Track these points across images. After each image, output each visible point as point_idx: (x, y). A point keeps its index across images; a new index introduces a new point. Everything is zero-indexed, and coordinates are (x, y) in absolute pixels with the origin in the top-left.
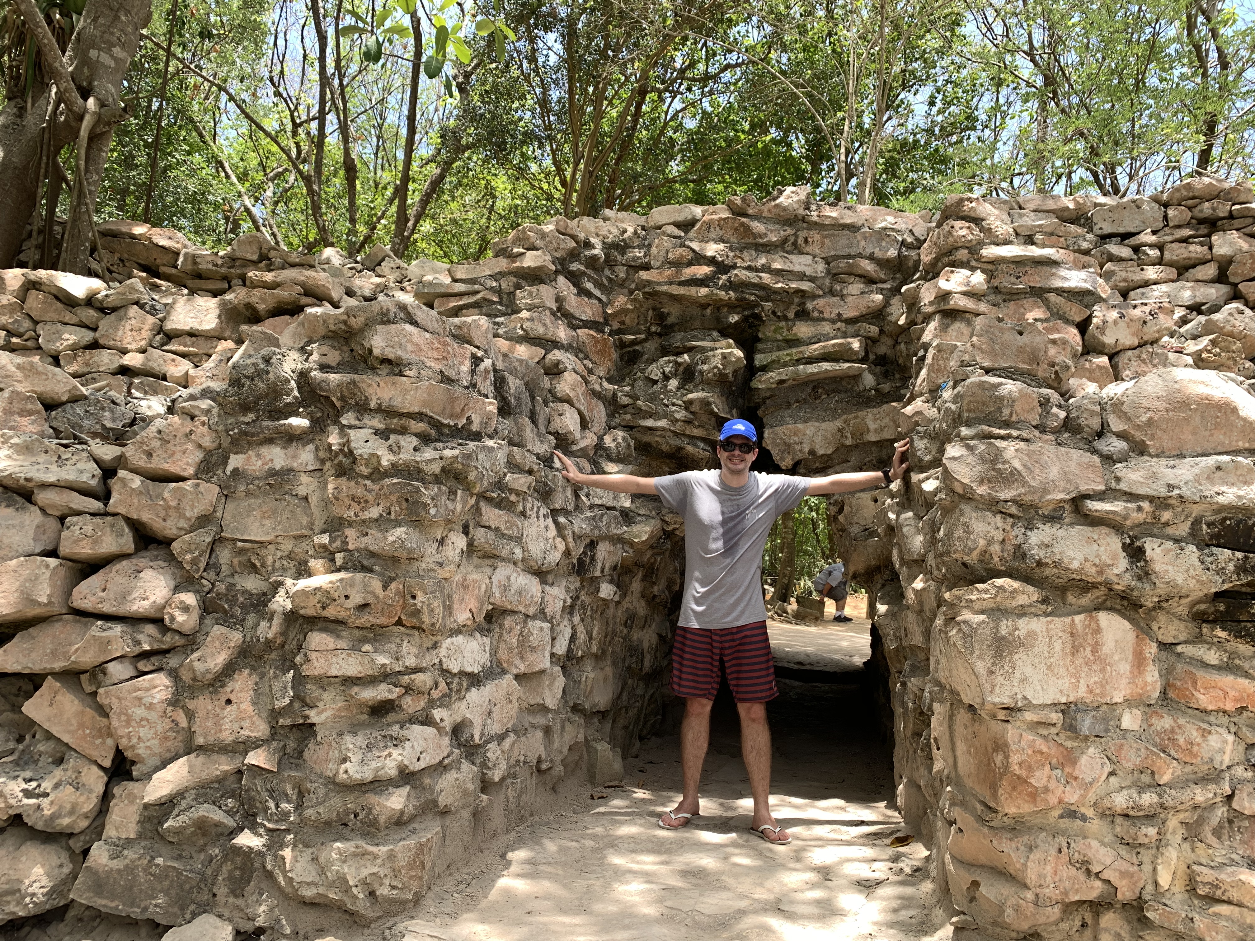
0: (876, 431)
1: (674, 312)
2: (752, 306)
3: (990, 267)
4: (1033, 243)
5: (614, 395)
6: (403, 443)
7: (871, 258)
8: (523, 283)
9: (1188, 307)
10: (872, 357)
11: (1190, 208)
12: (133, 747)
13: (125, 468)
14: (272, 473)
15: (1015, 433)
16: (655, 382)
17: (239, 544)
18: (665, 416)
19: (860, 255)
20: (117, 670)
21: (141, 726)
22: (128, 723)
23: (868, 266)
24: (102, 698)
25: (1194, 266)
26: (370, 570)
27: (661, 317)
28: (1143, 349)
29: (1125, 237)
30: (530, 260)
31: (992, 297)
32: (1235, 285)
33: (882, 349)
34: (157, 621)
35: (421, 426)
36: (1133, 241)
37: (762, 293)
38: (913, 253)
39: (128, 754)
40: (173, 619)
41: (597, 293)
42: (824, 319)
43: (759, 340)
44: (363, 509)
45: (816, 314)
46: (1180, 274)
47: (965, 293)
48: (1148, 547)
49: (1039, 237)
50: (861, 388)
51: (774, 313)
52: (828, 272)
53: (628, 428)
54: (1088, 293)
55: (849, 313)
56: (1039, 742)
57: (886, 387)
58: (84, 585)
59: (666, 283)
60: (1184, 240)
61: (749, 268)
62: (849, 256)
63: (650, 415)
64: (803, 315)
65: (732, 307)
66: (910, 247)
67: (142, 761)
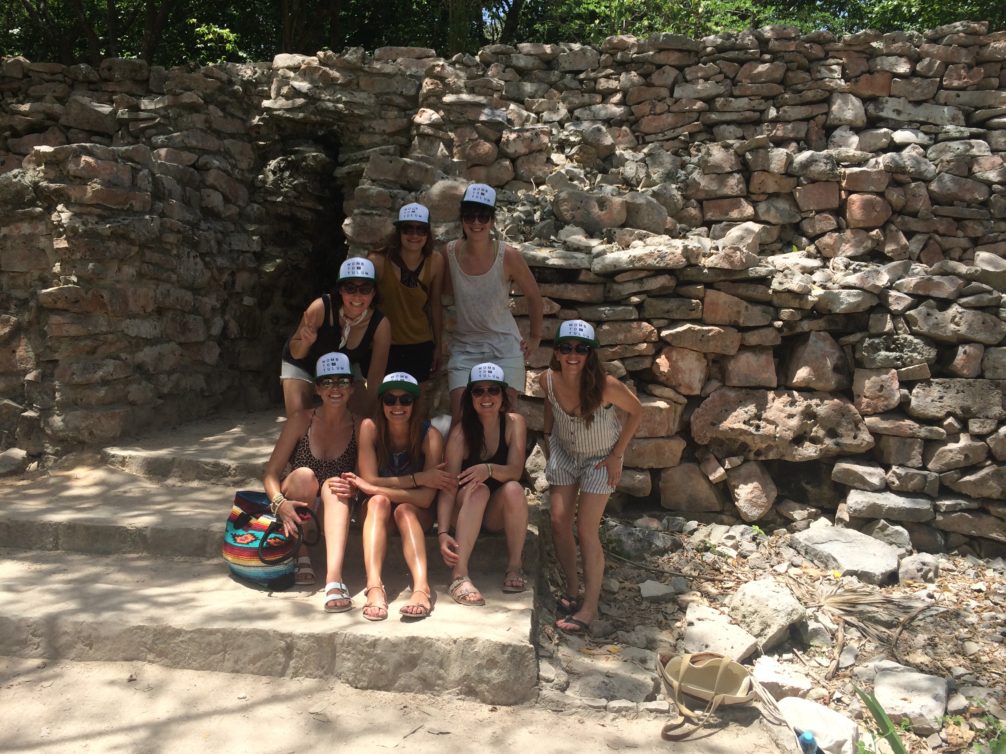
2: (331, 125)
3: (448, 107)
4: (474, 92)
6: (89, 220)
7: (401, 94)
8: (183, 112)
11: (612, 55)
14: (24, 237)
16: (275, 173)
17: (11, 274)
18: (282, 194)
25: (611, 94)
26: (77, 284)
27: (281, 128)
29: (576, 73)
30: (188, 97)
31: (448, 126)
35: (99, 211)
36: (580, 77)
37: (338, 116)
41: (239, 114)
42: (375, 133)
43: (341, 145)
45: (371, 130)
46: (604, 98)
47: (429, 125)
51: (347, 128)
52: (377, 103)
54: (500, 123)
55: (388, 130)
59: (280, 109)
60: (607, 77)
61: (329, 101)
62: (388, 94)
63: (273, 194)
64: (364, 130)
65: (319, 126)
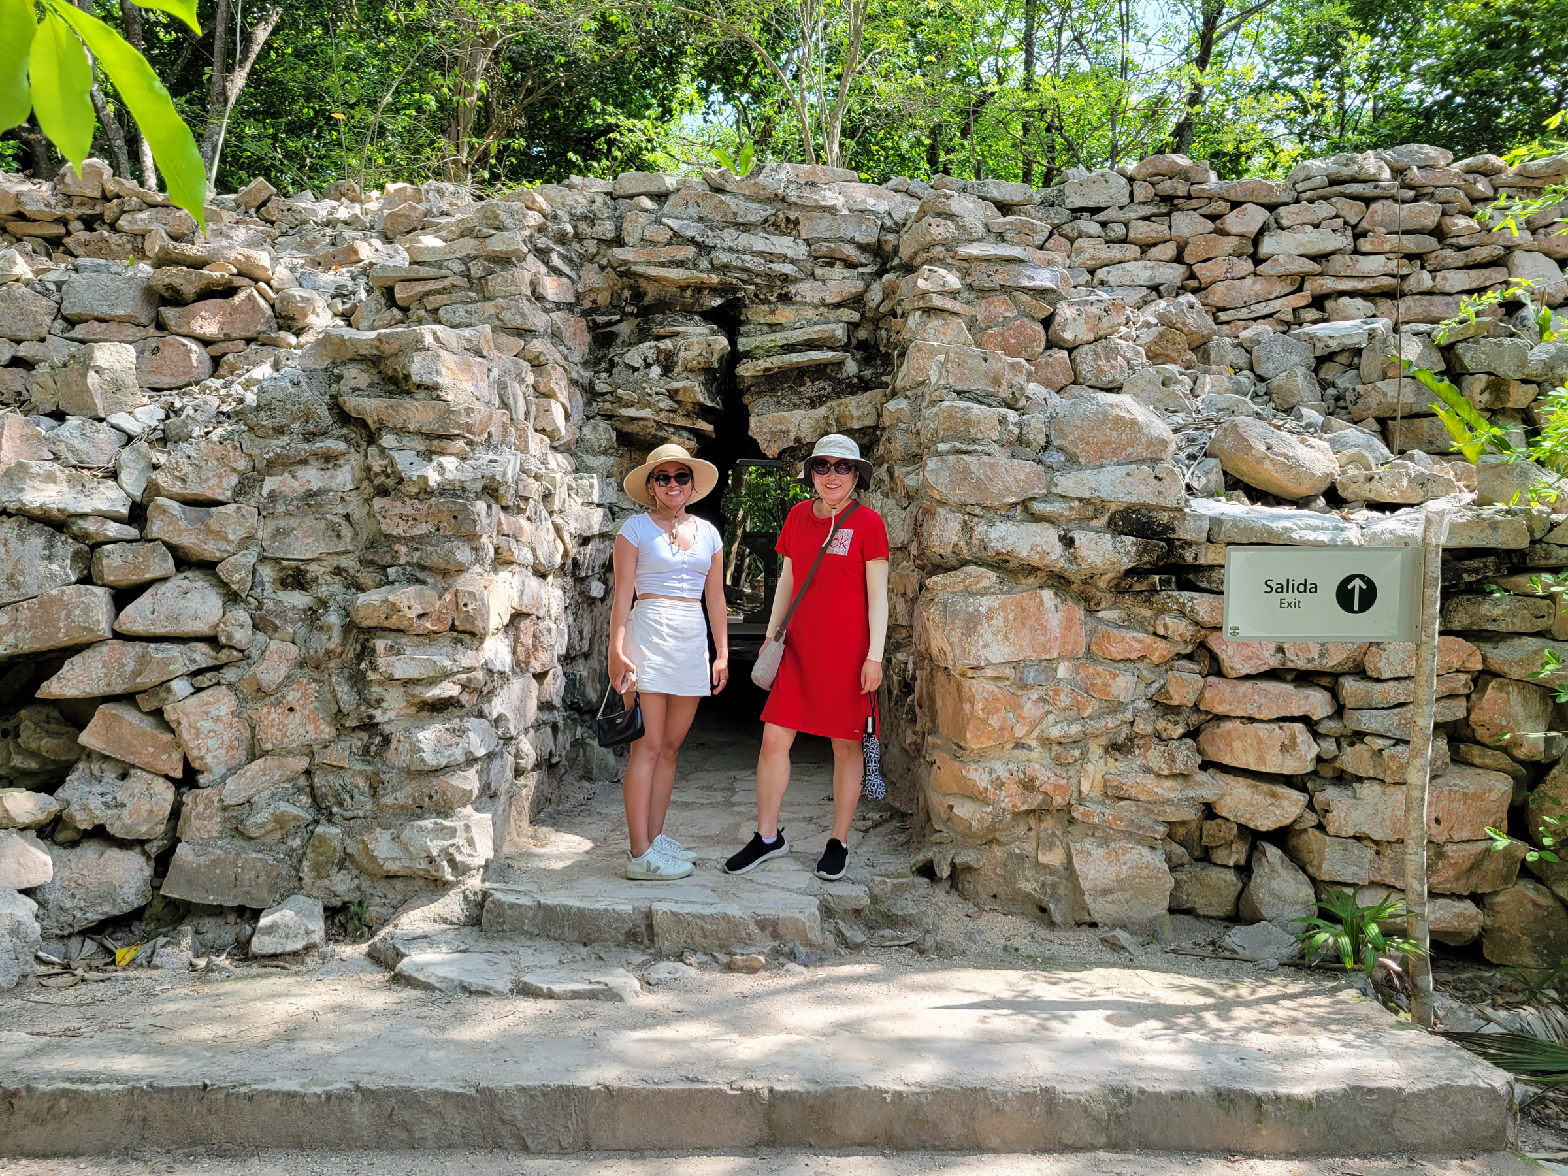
0: (859, 418)
1: (652, 293)
2: (735, 289)
3: (965, 264)
4: (1003, 241)
5: (591, 383)
6: (446, 465)
7: (852, 241)
8: (495, 268)
9: (1148, 287)
10: (854, 342)
11: (1153, 184)
12: (201, 758)
13: (159, 494)
14: (310, 494)
15: (980, 448)
16: (635, 369)
17: (285, 563)
18: (649, 405)
19: (841, 239)
20: (181, 687)
21: (208, 737)
22: (197, 735)
23: (851, 252)
24: (170, 715)
25: (1155, 245)
26: (423, 582)
27: (638, 295)
28: (1099, 344)
29: (1095, 211)
30: (501, 242)
31: (966, 294)
32: (1190, 266)
33: (862, 334)
34: (212, 640)
36: (1101, 217)
37: (745, 276)
38: (891, 237)
39: (196, 765)
40: (230, 637)
41: (566, 269)
42: (806, 304)
43: (741, 323)
44: (412, 526)
45: (798, 298)
46: (1143, 252)
47: (941, 293)
48: (1076, 538)
49: (1008, 236)
50: (845, 375)
51: (756, 295)
52: (810, 255)
53: (608, 417)
54: (1052, 291)
55: (832, 298)
56: (997, 690)
57: (868, 373)
58: (129, 609)
59: (643, 263)
60: (1147, 219)
61: (730, 249)
62: (829, 240)
63: (630, 404)
64: (785, 298)
65: (714, 291)
66: (890, 230)
67: (210, 770)
